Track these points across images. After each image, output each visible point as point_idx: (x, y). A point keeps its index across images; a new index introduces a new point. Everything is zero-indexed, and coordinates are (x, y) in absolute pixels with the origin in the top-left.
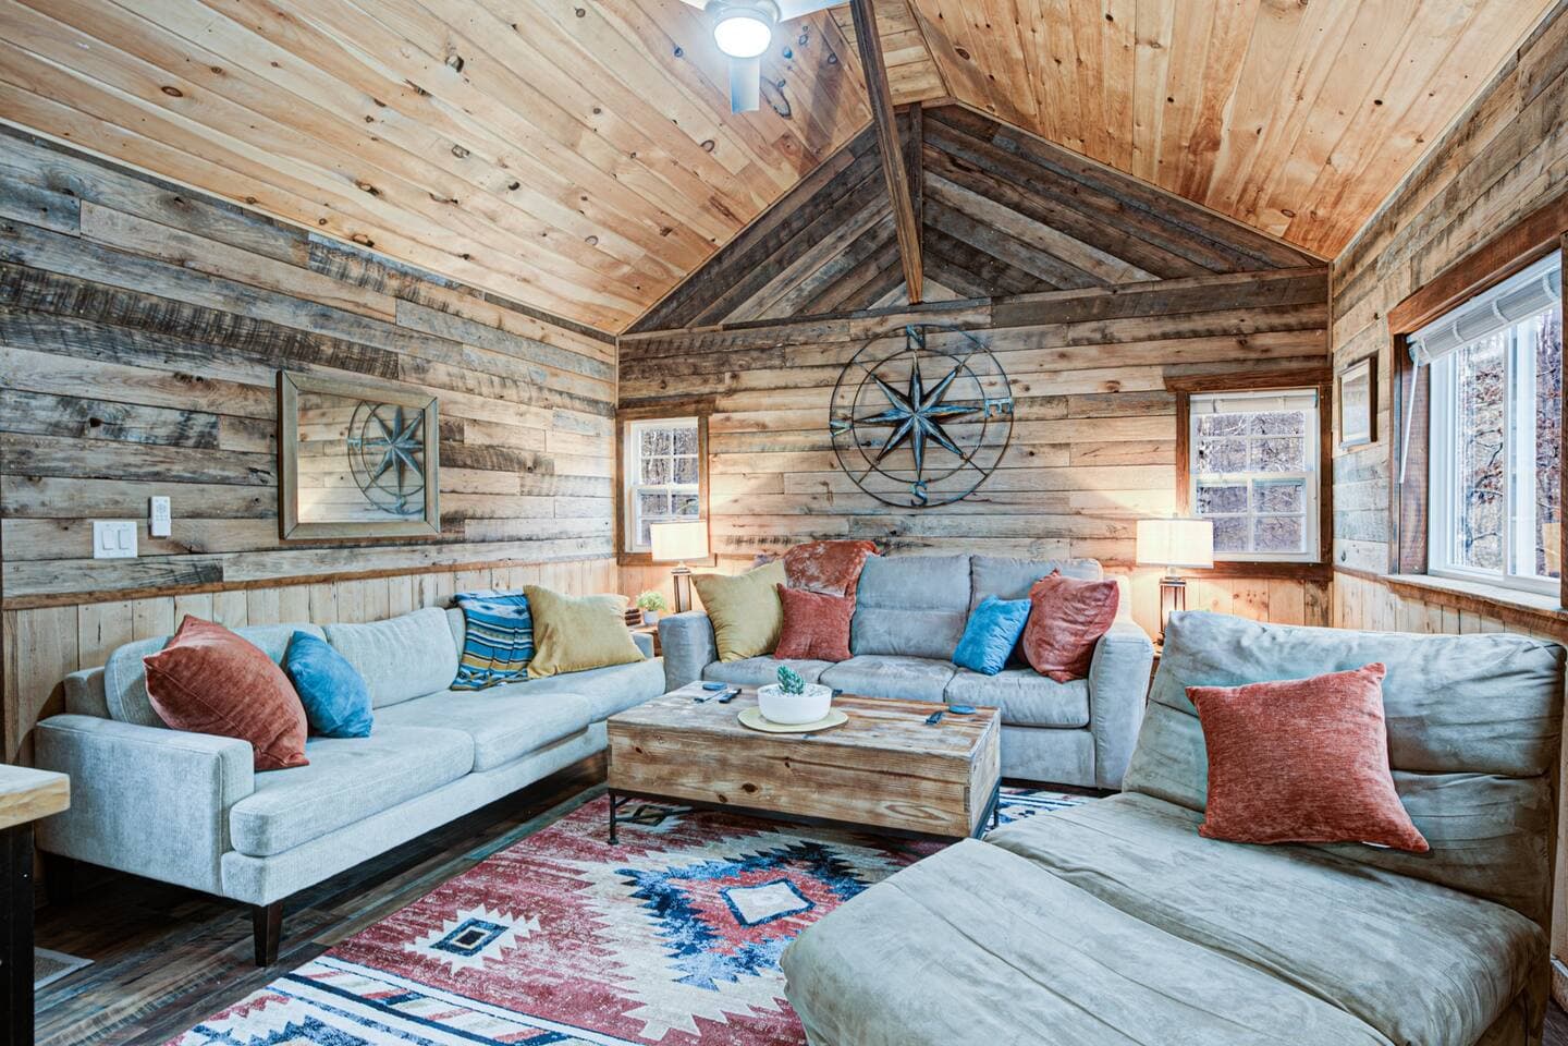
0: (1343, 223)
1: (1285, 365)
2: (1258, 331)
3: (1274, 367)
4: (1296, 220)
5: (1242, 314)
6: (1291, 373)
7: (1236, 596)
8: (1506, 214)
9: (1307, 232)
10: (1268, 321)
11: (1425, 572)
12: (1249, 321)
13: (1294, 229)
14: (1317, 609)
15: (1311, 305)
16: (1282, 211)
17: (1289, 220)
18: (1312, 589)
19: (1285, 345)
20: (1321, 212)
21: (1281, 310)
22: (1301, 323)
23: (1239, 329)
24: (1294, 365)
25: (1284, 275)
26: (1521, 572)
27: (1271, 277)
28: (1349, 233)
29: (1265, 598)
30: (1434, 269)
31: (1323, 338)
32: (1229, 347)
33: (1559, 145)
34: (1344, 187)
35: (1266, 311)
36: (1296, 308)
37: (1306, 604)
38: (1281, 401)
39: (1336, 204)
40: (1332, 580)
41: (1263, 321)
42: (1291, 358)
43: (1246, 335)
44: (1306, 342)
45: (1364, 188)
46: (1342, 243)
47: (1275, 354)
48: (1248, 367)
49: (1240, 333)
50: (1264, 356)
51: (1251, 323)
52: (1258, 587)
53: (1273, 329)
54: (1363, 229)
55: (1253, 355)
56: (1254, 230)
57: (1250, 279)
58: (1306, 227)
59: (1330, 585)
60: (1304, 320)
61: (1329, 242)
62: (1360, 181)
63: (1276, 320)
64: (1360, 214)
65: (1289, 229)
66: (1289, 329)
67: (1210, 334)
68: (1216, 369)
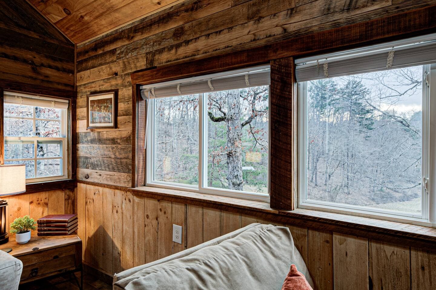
0: (95, 28)
1: (56, 86)
2: (42, 65)
3: (51, 86)
4: (69, 17)
5: (34, 54)
6: (59, 90)
7: (31, 203)
8: (222, 46)
9: (72, 26)
10: (48, 62)
11: (145, 185)
12: (38, 59)
13: (65, 21)
14: (70, 201)
15: (68, 62)
16: (64, 9)
17: (65, 15)
18: (68, 192)
19: (56, 76)
20: (86, 18)
21: (54, 59)
22: (63, 68)
23: (32, 62)
24: (60, 87)
25: (56, 42)
26: (204, 187)
27: (49, 40)
28: (94, 33)
29: (46, 201)
30: (165, 60)
31: (72, 78)
32: (26, 69)
33: (260, 25)
34: (107, 10)
35: (47, 57)
36: (61, 60)
37: (65, 200)
38: (53, 103)
39: (97, 17)
40: (76, 186)
41: (45, 61)
42: (58, 83)
43: (37, 66)
44: (65, 78)
45: (117, 15)
46: (87, 37)
47: (51, 80)
48: (38, 82)
49: (33, 63)
50: (46, 79)
51: (39, 60)
52: (43, 196)
53: (50, 67)
54: (104, 34)
55: (41, 77)
56: (41, 13)
57: (38, 37)
58: (73, 23)
59: (75, 189)
60: (65, 67)
61: (80, 35)
62: (116, 10)
63: (52, 63)
64: (107, 27)
65: (61, 20)
66: (58, 69)
67: (15, 59)
68: (19, 79)
